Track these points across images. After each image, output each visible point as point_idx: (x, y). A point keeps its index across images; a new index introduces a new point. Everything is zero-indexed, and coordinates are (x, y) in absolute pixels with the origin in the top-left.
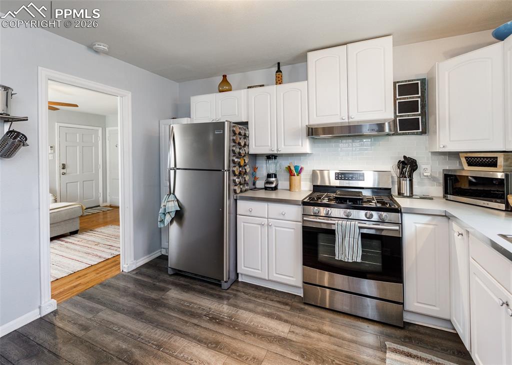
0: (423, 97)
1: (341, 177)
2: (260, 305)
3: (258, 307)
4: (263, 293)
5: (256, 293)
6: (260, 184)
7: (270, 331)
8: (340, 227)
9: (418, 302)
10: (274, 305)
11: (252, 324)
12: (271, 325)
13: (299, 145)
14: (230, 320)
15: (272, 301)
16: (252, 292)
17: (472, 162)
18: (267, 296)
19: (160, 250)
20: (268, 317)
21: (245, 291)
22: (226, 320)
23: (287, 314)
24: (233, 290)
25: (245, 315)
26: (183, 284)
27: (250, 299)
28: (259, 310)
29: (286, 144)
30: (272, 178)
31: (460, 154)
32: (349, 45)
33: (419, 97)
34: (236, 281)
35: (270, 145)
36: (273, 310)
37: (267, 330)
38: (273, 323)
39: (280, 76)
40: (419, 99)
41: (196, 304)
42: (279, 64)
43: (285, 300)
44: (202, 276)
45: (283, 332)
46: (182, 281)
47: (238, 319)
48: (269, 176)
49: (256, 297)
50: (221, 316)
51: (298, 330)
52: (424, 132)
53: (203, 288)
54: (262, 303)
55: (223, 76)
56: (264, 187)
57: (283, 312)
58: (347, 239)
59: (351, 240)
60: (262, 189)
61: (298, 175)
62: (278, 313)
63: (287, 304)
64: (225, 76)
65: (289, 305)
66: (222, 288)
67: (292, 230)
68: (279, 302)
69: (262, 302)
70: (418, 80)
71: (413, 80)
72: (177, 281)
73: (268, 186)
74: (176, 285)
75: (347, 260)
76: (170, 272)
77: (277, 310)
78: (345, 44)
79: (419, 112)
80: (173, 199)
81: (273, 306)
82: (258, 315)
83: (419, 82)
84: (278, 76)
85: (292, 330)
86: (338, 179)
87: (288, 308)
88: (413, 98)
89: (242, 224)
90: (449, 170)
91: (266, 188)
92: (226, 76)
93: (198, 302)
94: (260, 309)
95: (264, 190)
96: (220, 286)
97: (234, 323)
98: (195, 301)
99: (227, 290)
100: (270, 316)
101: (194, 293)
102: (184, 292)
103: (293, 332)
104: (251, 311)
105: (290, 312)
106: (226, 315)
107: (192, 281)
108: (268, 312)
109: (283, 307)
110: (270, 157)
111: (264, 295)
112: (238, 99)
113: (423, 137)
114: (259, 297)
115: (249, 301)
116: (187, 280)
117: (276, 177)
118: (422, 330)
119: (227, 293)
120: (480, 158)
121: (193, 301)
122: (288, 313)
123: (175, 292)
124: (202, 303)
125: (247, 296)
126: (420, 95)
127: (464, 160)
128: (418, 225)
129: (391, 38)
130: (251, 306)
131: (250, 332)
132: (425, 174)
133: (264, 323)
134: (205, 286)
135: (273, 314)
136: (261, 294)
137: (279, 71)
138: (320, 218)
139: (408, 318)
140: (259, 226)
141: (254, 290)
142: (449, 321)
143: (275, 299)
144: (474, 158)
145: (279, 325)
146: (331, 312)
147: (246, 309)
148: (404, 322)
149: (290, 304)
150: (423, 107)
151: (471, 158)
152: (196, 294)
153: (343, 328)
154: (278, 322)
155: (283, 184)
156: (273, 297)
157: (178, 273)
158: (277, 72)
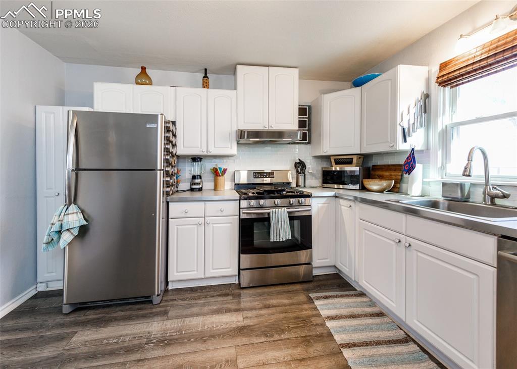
0: (309, 118)
1: (258, 176)
2: (204, 305)
3: (203, 308)
4: (200, 292)
5: (193, 295)
6: (184, 185)
7: (227, 326)
8: (274, 214)
9: (319, 259)
10: (217, 300)
11: (206, 327)
12: (224, 320)
13: (229, 148)
14: (180, 334)
15: (213, 296)
16: (189, 296)
17: (338, 162)
18: (205, 294)
19: (35, 287)
20: (218, 313)
21: (181, 298)
22: (176, 337)
23: (233, 304)
24: (166, 301)
25: (194, 323)
26: (94, 319)
27: (190, 304)
28: (205, 311)
29: (216, 146)
30: (198, 179)
31: (331, 157)
32: (271, 68)
33: (307, 118)
34: (166, 291)
35: (200, 146)
36: (219, 305)
37: (224, 326)
38: (225, 317)
39: (207, 82)
40: (307, 120)
41: (127, 335)
42: (206, 70)
43: (224, 292)
44: (121, 300)
45: (238, 322)
46: (91, 315)
47: (189, 330)
48: (194, 177)
49: (196, 300)
50: (168, 335)
51: (249, 314)
52: (309, 143)
53: (128, 313)
54: (204, 303)
55: (142, 68)
56: (190, 188)
57: (229, 303)
58: (280, 223)
59: (283, 223)
60: (188, 190)
61: (223, 176)
62: (225, 306)
63: (227, 295)
64: (143, 69)
65: (230, 295)
66: (154, 304)
67: (229, 225)
68: (220, 295)
69: (205, 301)
70: (307, 106)
71: (304, 106)
72: (83, 318)
73: (194, 187)
74: (84, 324)
75: (281, 240)
76: (66, 309)
77: (222, 304)
78: (268, 66)
79: (307, 129)
80: (75, 211)
81: (216, 302)
82: (208, 316)
83: (307, 107)
84: (206, 81)
85: (244, 317)
86: (256, 178)
87: (230, 298)
88: (304, 118)
89: (176, 227)
90: (325, 168)
91: (192, 190)
92: (145, 68)
93: (130, 332)
94: (206, 309)
95: (189, 192)
96: (151, 302)
97: (187, 335)
98: (124, 333)
99: (159, 304)
100: (218, 312)
101: (117, 323)
102: (100, 327)
103: (247, 317)
104: (197, 315)
105: (234, 301)
106: (172, 331)
107: (107, 310)
108: (215, 309)
109: (225, 298)
110: (195, 159)
111: (202, 294)
112: (163, 96)
113: (308, 146)
114: (199, 298)
115: (191, 306)
116: (98, 312)
117: (201, 178)
118: (321, 278)
119: (161, 307)
120: (343, 159)
121: (120, 333)
122: (233, 302)
123: (86, 333)
124: (135, 331)
125: (186, 302)
126: (307, 117)
127: (333, 161)
128: (319, 205)
129: (297, 70)
130: (195, 310)
131: (209, 337)
132: (310, 172)
133: (217, 321)
134: (130, 309)
135: (221, 309)
136: (199, 294)
137: (206, 77)
138: (266, 208)
139: (316, 272)
140: (196, 226)
141: (190, 294)
142: (335, 266)
143: (215, 294)
144: (339, 159)
145: (232, 316)
146: (264, 287)
147: (192, 315)
148: (313, 276)
149: (230, 293)
150: (309, 124)
151: (338, 159)
152: (121, 324)
153: (279, 296)
154: (229, 314)
155: (208, 185)
156: (212, 293)
157: (79, 307)
158: (204, 77)
